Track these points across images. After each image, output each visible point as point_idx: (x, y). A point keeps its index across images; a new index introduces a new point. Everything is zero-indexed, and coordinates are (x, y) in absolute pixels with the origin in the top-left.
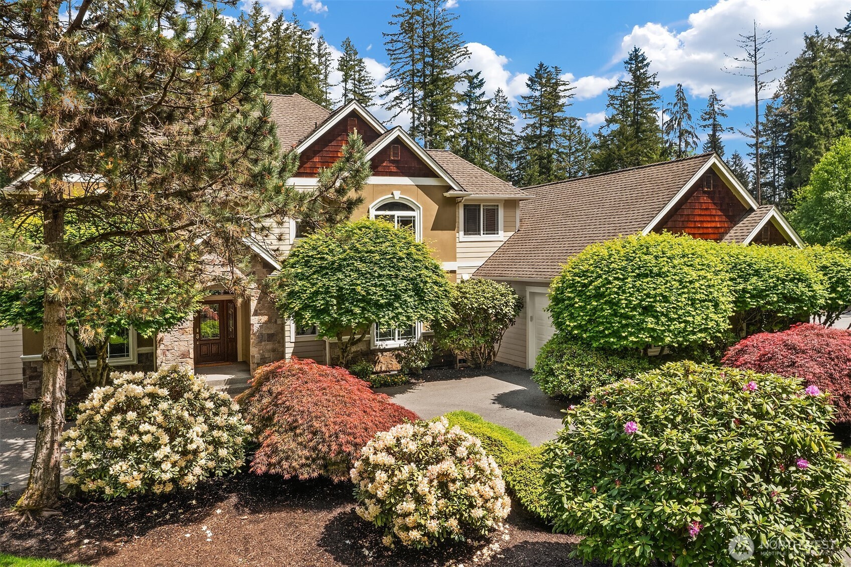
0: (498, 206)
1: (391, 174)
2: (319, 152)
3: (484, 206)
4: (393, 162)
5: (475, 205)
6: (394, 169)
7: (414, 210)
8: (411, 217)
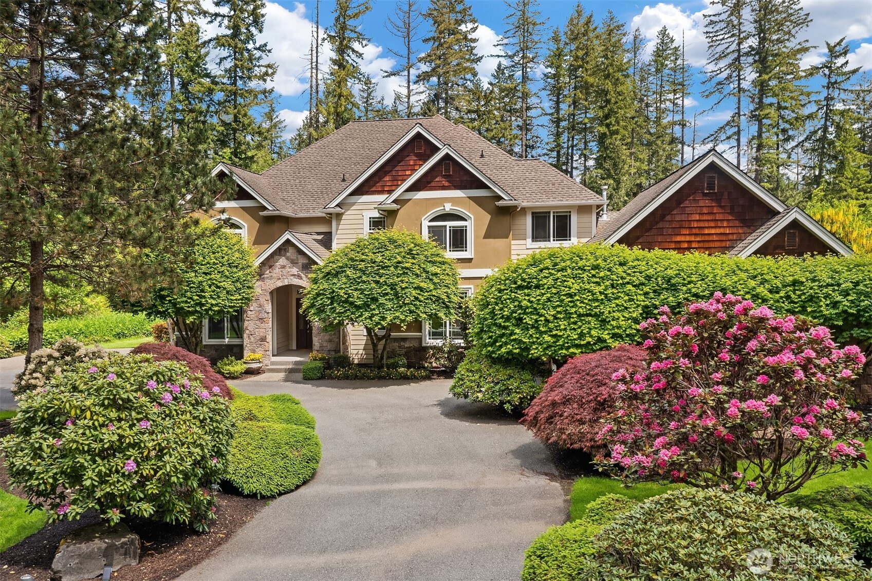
0: (570, 212)
1: (444, 188)
2: (390, 171)
3: (554, 212)
4: (443, 176)
5: (546, 213)
6: (447, 184)
7: (466, 220)
8: (463, 227)
